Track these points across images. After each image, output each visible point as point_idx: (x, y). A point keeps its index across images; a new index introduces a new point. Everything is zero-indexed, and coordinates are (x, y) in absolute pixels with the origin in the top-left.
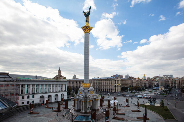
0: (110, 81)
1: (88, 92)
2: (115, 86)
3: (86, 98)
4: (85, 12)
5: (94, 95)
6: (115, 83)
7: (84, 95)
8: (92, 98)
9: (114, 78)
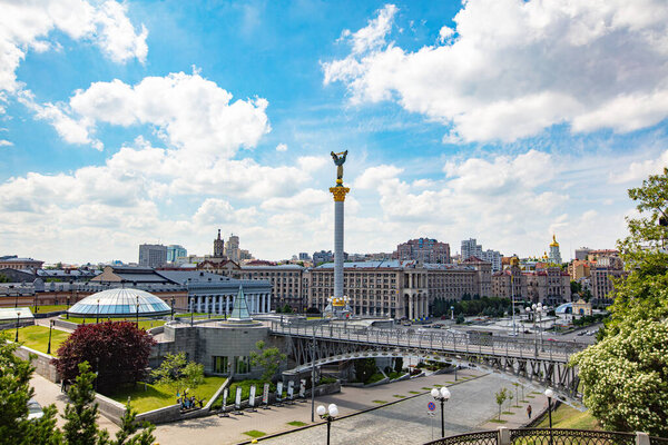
0: (389, 278)
2: (407, 295)
6: (407, 286)
9: (404, 266)
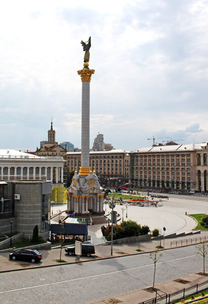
0: (185, 158)
1: (86, 182)
2: (199, 172)
3: (81, 191)
4: (83, 42)
5: (94, 188)
6: (199, 164)
7: (78, 187)
8: (91, 192)
